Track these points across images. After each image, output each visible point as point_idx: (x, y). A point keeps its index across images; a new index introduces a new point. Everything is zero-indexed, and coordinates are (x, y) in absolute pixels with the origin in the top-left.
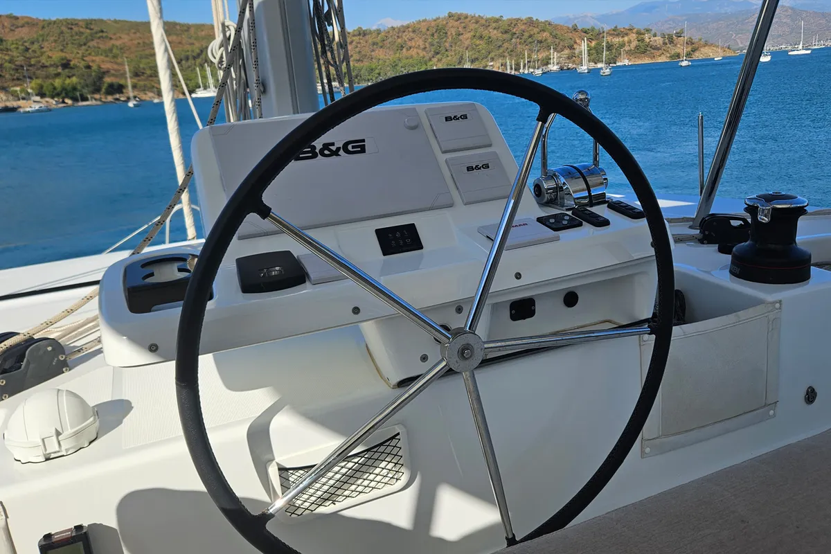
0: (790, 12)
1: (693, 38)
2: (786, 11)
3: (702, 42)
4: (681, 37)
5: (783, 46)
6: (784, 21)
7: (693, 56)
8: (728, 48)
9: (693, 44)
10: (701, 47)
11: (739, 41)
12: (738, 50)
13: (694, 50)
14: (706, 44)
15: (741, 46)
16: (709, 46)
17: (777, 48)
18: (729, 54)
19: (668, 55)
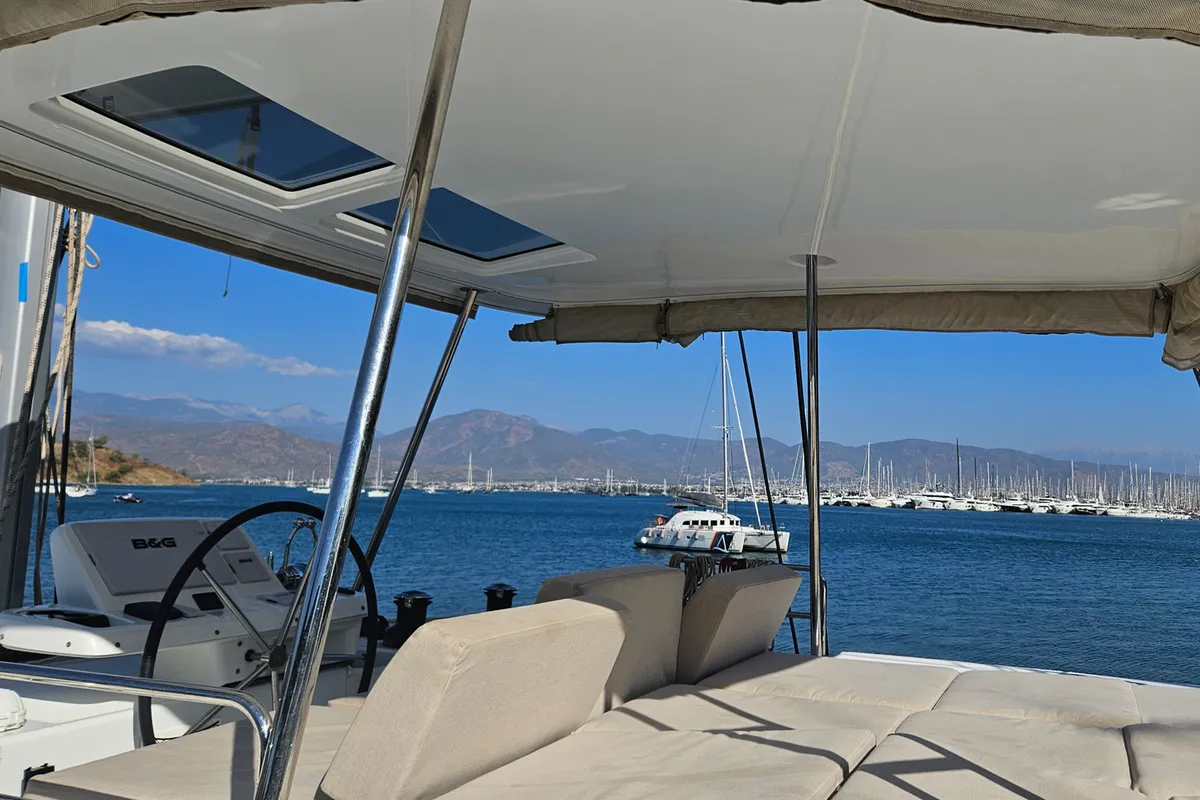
0: (276, 434)
1: (122, 452)
2: (272, 432)
3: (140, 460)
4: (101, 447)
5: (267, 480)
6: (269, 445)
7: (121, 480)
8: (184, 474)
9: (124, 461)
10: (137, 468)
11: (199, 465)
12: (198, 478)
13: (124, 471)
14: (145, 465)
15: (203, 472)
16: (151, 467)
17: (258, 481)
18: (184, 482)
19: (76, 474)
